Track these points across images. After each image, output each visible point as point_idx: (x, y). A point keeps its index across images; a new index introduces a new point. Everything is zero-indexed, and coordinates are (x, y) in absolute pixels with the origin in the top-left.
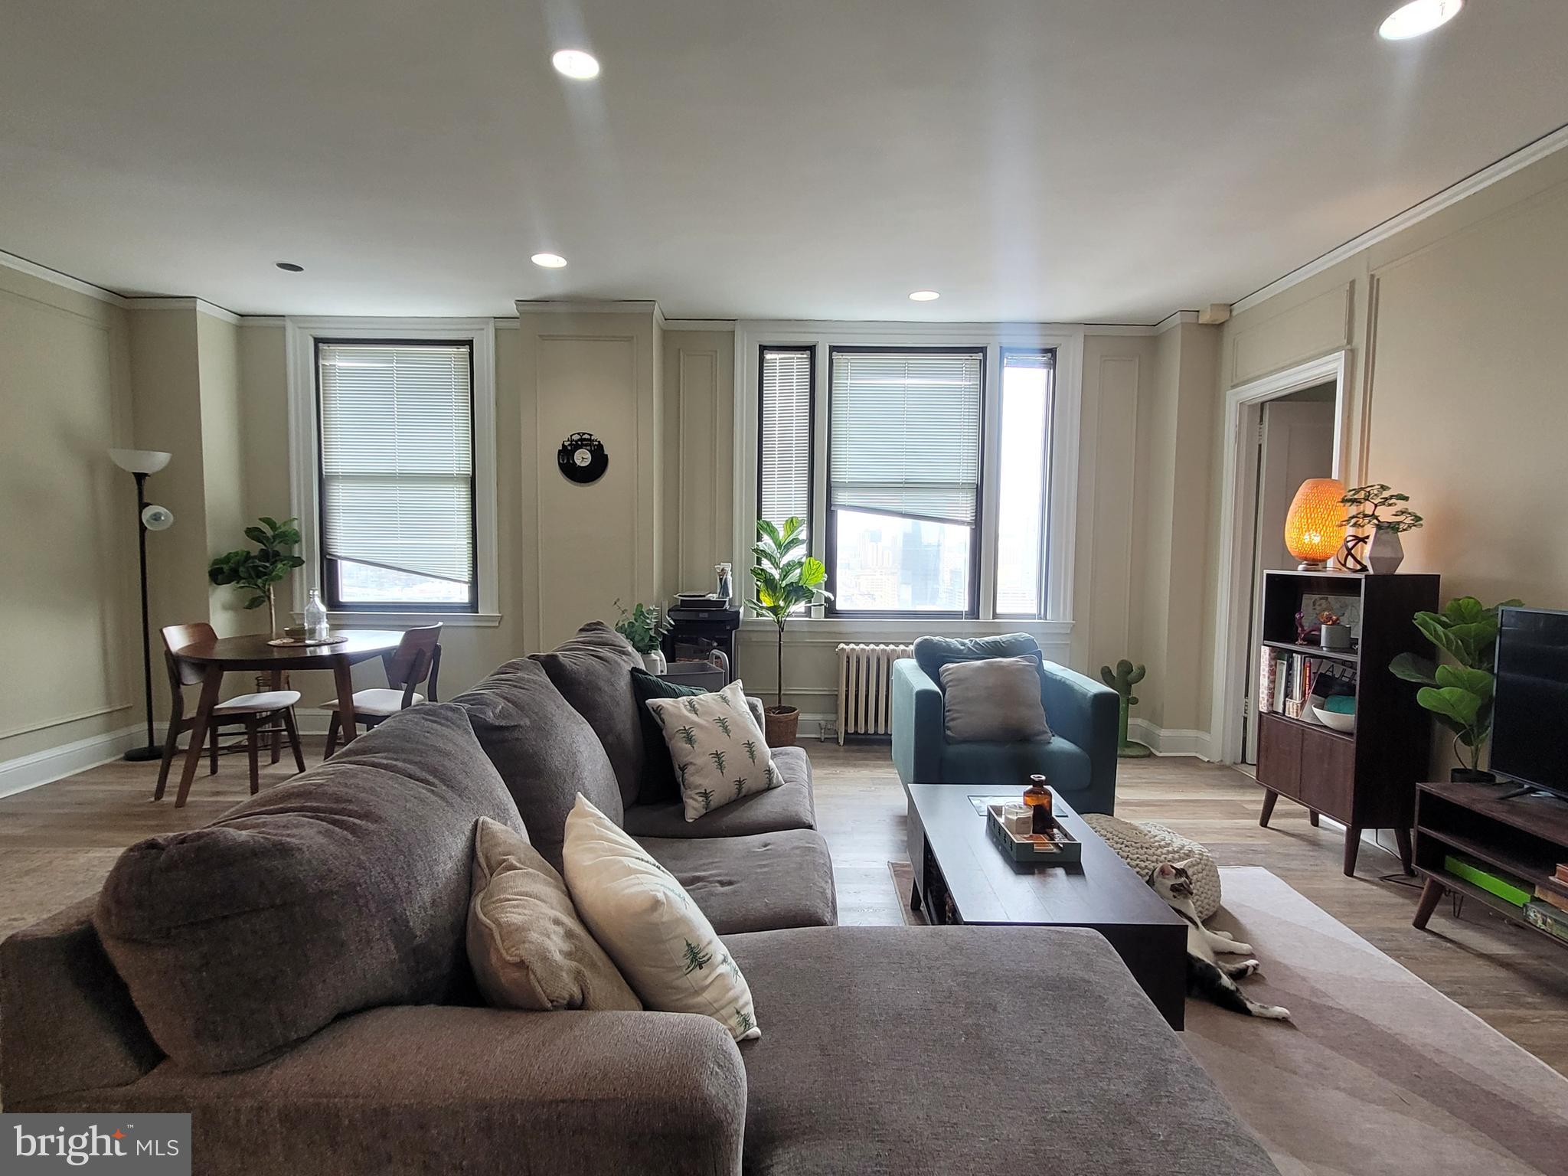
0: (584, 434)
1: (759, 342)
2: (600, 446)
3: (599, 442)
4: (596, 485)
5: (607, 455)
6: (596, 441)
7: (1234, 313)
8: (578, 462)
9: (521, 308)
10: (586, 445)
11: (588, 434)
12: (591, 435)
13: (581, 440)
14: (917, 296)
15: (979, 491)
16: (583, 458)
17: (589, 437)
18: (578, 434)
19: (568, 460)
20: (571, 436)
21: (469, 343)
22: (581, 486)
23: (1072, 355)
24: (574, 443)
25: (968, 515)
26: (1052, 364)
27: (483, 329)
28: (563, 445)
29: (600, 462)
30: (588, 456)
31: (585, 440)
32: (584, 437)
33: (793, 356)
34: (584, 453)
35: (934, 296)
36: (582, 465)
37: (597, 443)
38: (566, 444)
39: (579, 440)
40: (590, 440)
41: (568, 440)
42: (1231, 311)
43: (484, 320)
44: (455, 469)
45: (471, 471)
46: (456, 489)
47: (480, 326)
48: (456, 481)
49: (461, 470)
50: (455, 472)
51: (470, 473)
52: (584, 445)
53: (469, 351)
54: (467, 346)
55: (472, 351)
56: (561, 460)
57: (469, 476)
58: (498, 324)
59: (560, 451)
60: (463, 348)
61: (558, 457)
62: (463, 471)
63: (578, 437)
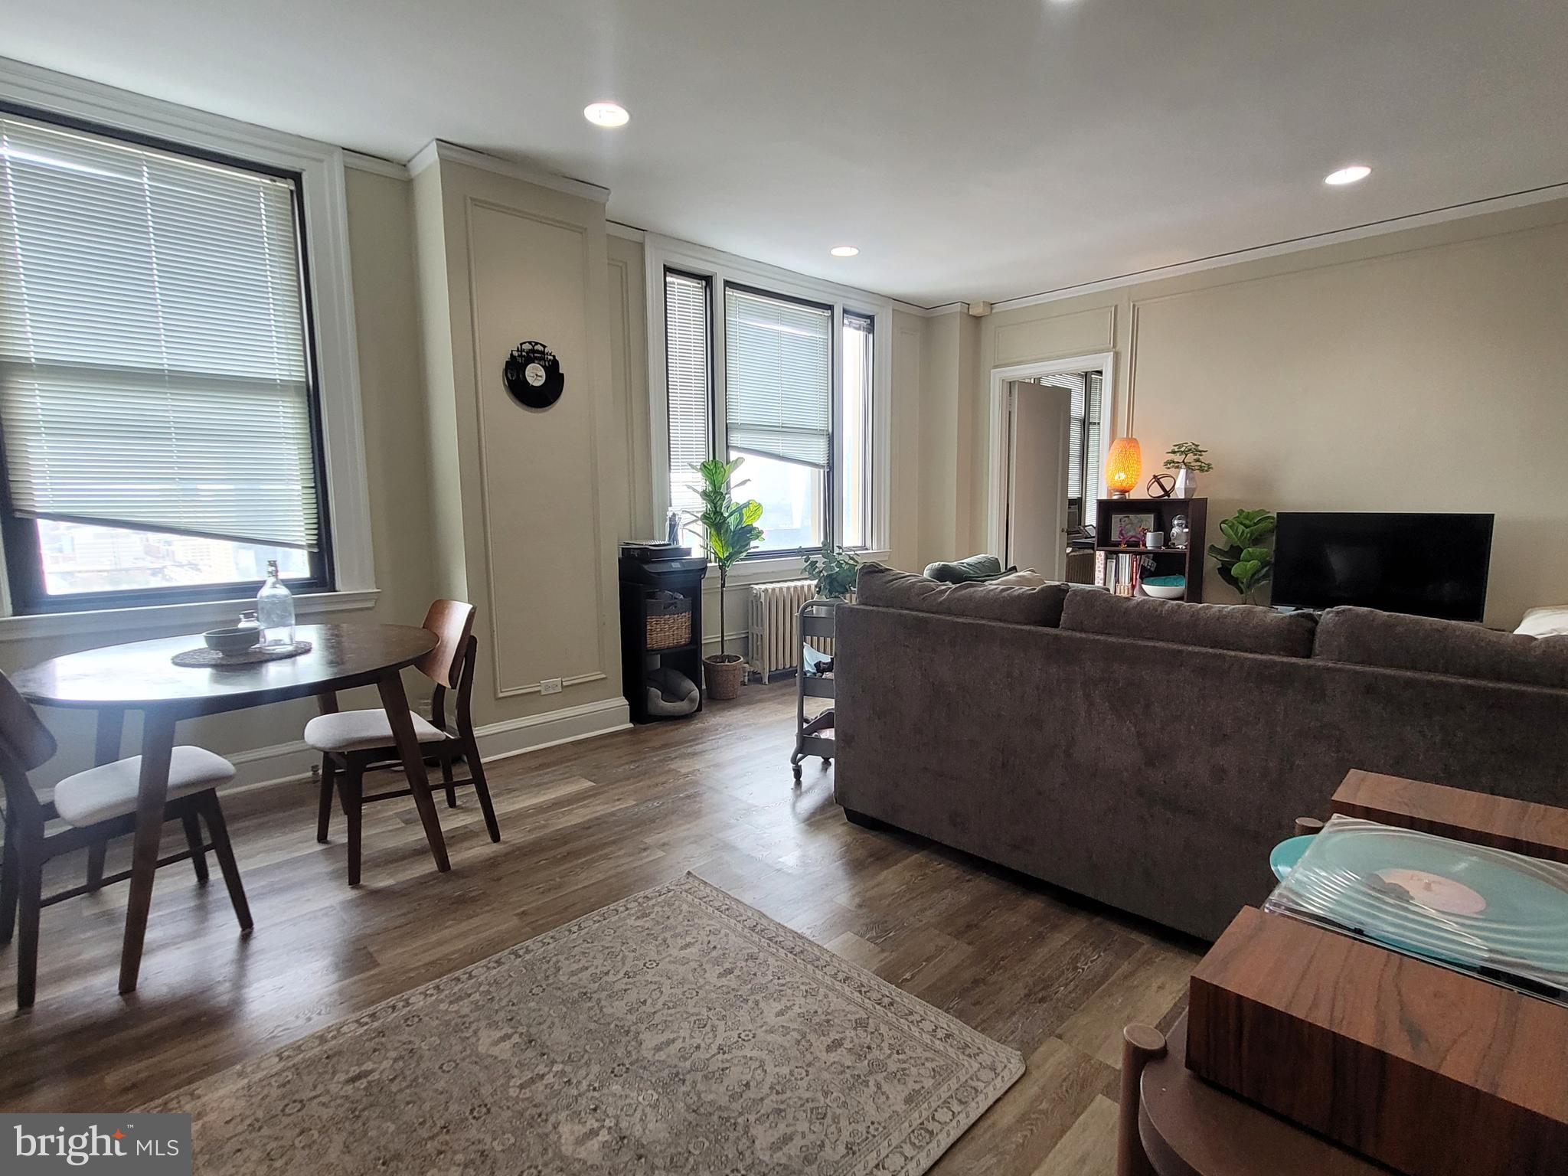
0: (537, 344)
1: (665, 261)
2: (555, 363)
3: (554, 356)
4: (551, 411)
5: (563, 375)
6: (551, 355)
7: (994, 311)
8: (530, 380)
9: (446, 152)
10: (539, 359)
11: (542, 345)
12: (544, 347)
13: (533, 351)
14: (837, 252)
15: (831, 439)
16: (535, 376)
17: (542, 349)
18: (530, 343)
19: (518, 376)
20: (521, 344)
21: (296, 177)
22: (524, 409)
23: (885, 323)
24: (524, 354)
25: (822, 459)
26: (871, 329)
27: (321, 161)
28: (512, 355)
29: (555, 383)
30: (542, 373)
31: (538, 352)
32: (536, 347)
33: (689, 283)
34: (536, 368)
35: (855, 252)
36: (534, 384)
37: (551, 358)
38: (516, 354)
39: (530, 351)
40: (543, 353)
41: (518, 350)
42: (992, 309)
43: (328, 147)
44: (277, 372)
45: (307, 377)
46: (280, 403)
47: (321, 157)
48: (281, 391)
49: (287, 373)
50: (277, 377)
51: (304, 380)
52: (536, 358)
53: (292, 191)
54: (284, 180)
55: (298, 193)
56: (509, 375)
57: (304, 385)
58: (349, 160)
59: (507, 362)
60: (275, 181)
61: (506, 370)
62: (291, 376)
63: (530, 347)
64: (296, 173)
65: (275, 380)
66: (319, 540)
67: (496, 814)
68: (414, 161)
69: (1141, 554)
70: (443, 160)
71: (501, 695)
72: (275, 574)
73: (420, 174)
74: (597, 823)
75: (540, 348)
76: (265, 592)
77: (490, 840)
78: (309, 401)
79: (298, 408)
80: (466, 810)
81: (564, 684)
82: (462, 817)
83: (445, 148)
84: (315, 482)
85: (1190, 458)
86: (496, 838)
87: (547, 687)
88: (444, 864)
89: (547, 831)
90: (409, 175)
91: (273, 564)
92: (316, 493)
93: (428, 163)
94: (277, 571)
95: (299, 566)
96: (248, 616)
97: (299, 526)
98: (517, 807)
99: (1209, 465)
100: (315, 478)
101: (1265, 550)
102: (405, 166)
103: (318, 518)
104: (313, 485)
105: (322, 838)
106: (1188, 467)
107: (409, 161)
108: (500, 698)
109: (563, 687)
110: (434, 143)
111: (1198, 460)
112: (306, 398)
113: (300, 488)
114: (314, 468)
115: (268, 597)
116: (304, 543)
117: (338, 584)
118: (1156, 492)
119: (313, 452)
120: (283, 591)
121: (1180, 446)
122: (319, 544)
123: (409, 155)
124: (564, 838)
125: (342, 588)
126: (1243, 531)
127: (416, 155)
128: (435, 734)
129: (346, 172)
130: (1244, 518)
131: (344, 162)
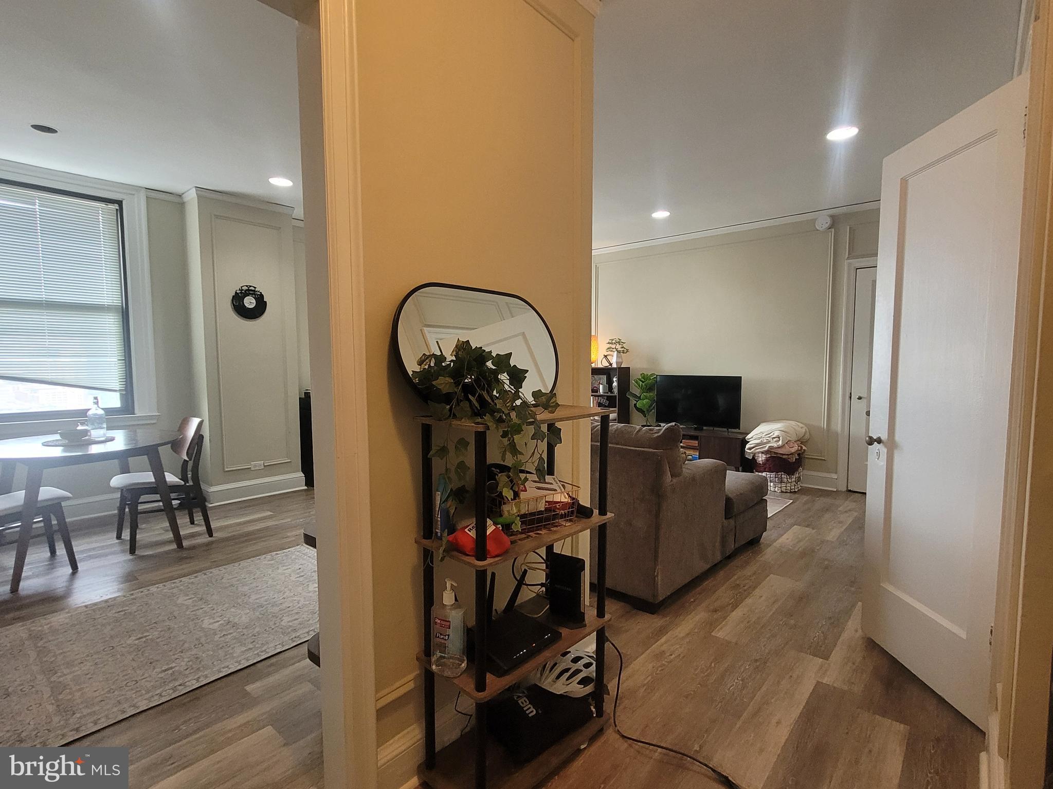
0: (250, 286)
2: (262, 296)
3: (261, 293)
4: (257, 321)
5: (266, 302)
6: (259, 292)
8: (246, 305)
9: (199, 192)
10: (252, 294)
11: (253, 287)
12: (255, 288)
13: (249, 290)
16: (250, 302)
17: (254, 289)
18: (247, 286)
19: (240, 303)
20: (242, 287)
21: (120, 203)
22: (243, 320)
24: (243, 292)
27: (134, 195)
28: (236, 292)
29: (261, 306)
30: (254, 301)
31: (251, 290)
32: (250, 288)
34: (250, 299)
36: (249, 307)
37: (259, 293)
38: (238, 292)
39: (247, 290)
40: (254, 291)
41: (240, 290)
43: (138, 188)
44: (106, 301)
45: (122, 303)
46: (107, 317)
47: (133, 193)
48: (107, 310)
49: (111, 301)
50: (106, 303)
51: (120, 304)
52: (250, 294)
53: (117, 209)
54: (112, 204)
55: (121, 210)
56: (234, 303)
57: (120, 307)
58: (149, 194)
59: (233, 296)
60: (107, 205)
61: (232, 301)
62: (113, 302)
63: (247, 288)
64: (119, 201)
65: (105, 305)
66: (126, 387)
67: (212, 527)
68: (183, 195)
69: (598, 396)
70: (199, 197)
71: (227, 470)
72: (97, 403)
73: (188, 201)
74: (267, 528)
75: (253, 289)
76: (90, 413)
77: (208, 536)
78: (123, 315)
79: (117, 319)
80: (198, 525)
81: (265, 464)
82: (197, 528)
83: (199, 190)
84: (125, 357)
85: (618, 347)
86: (211, 535)
87: (255, 466)
88: (180, 546)
89: (241, 532)
90: (182, 200)
91: (96, 398)
92: (125, 363)
93: (191, 197)
94: (98, 402)
95: (114, 401)
96: (82, 424)
97: (115, 378)
98: (226, 523)
99: (627, 350)
100: (125, 355)
101: (652, 394)
102: (180, 196)
103: (126, 376)
104: (124, 358)
105: (119, 537)
106: (619, 352)
107: (183, 194)
108: (227, 471)
109: (265, 466)
110: (194, 189)
111: (622, 348)
112: (121, 313)
113: (116, 360)
114: (124, 350)
115: (92, 414)
116: (118, 389)
117: (136, 411)
118: (606, 364)
119: (124, 341)
120: (102, 412)
121: (612, 340)
122: (126, 390)
123: (183, 191)
124: (248, 534)
125: (138, 413)
126: (642, 385)
127: (186, 192)
128: (178, 482)
129: (147, 200)
130: (645, 377)
131: (147, 195)
